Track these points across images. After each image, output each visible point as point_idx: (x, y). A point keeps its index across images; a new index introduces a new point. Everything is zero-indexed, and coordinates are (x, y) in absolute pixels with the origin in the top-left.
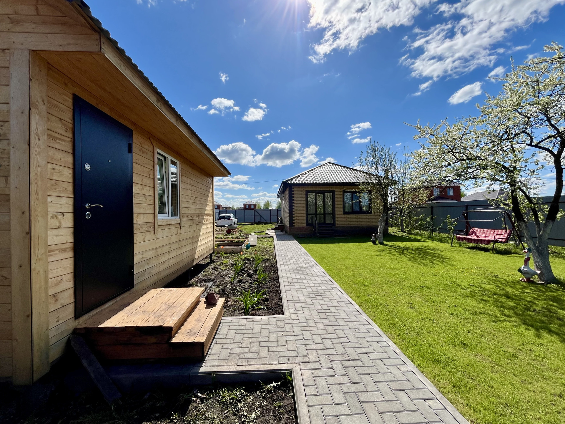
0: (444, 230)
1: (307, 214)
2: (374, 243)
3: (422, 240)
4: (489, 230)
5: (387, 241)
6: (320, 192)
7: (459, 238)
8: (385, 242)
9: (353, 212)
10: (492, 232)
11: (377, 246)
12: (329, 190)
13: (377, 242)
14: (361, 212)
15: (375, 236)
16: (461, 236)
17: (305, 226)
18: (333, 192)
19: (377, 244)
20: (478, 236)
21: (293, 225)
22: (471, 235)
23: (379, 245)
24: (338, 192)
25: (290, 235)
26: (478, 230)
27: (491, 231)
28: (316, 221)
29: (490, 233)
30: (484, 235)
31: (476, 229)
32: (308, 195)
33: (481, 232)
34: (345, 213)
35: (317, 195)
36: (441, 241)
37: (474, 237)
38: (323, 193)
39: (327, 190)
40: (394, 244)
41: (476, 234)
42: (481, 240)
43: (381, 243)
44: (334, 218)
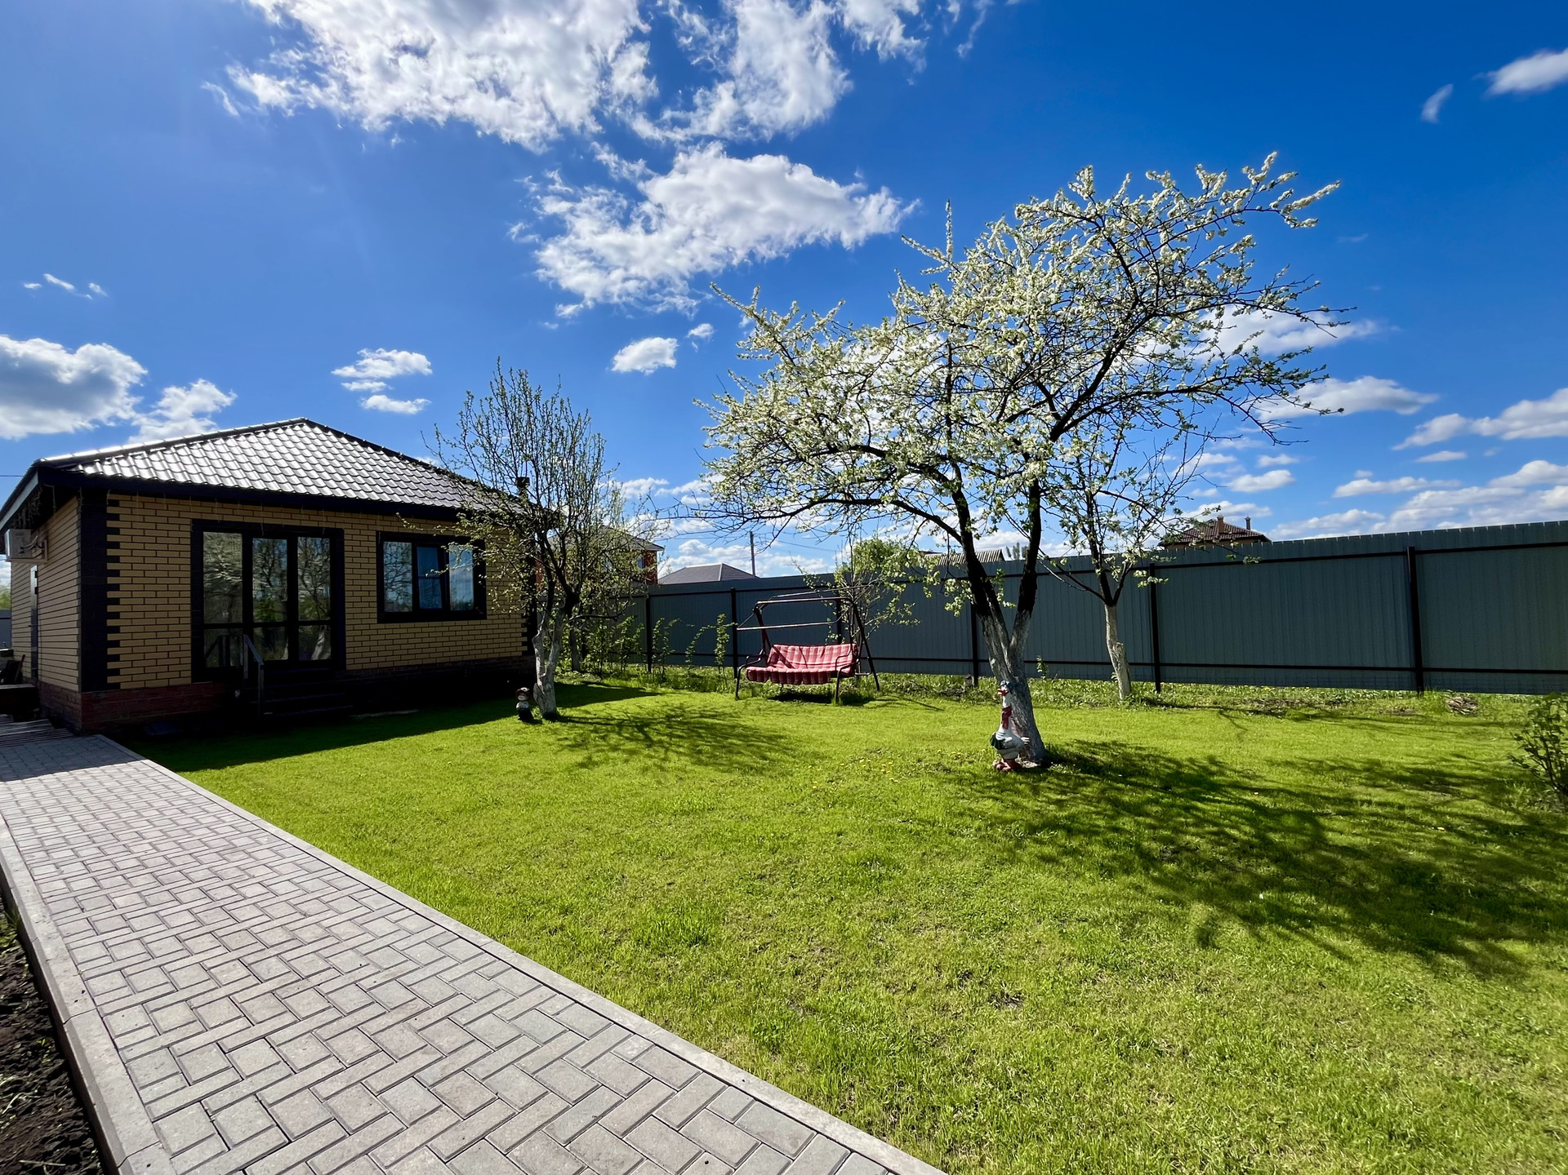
0: (705, 657)
1: (199, 626)
2: (526, 717)
3: (648, 690)
4: (813, 648)
5: (565, 706)
6: (274, 532)
7: (754, 672)
8: (561, 711)
9: (418, 614)
10: (819, 653)
11: (541, 728)
12: (315, 524)
13: (535, 712)
14: (447, 612)
15: (529, 694)
16: (758, 669)
17: (188, 681)
18: (336, 540)
19: (539, 722)
20: (790, 666)
21: (111, 680)
22: (774, 664)
23: (547, 724)
24: (359, 539)
25: (88, 731)
26: (790, 651)
27: (816, 651)
28: (249, 653)
29: (815, 656)
30: (802, 662)
31: (783, 647)
32: (207, 543)
33: (796, 653)
34: (387, 616)
35: (256, 542)
36: (699, 685)
37: (781, 668)
38: (291, 534)
39: (304, 524)
40: (587, 712)
41: (784, 660)
42: (800, 674)
43: (552, 717)
44: (337, 640)
